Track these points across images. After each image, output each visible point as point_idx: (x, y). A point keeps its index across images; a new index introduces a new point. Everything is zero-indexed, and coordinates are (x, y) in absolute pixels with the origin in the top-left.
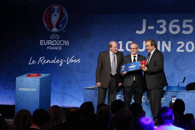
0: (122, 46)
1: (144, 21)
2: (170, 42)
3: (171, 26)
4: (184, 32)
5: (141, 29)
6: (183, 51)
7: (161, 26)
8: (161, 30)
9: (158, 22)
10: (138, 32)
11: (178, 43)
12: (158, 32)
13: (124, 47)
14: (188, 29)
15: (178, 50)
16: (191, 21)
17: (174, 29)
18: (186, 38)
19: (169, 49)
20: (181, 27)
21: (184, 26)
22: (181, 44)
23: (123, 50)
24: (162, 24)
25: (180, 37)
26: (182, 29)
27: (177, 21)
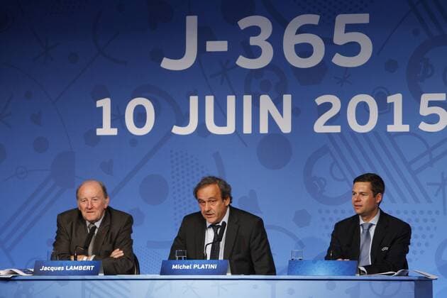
0: (112, 115)
1: (192, 22)
2: (287, 99)
3: (291, 39)
4: (340, 60)
5: (179, 54)
6: (336, 129)
7: (253, 41)
8: (254, 53)
9: (244, 23)
10: (168, 64)
11: (320, 101)
12: (243, 62)
13: (118, 120)
14: (352, 49)
15: (320, 126)
16: (364, 18)
17: (304, 51)
18: (346, 83)
19: (285, 125)
20: (328, 41)
21: (340, 38)
22: (328, 106)
23: (114, 132)
24: (255, 31)
25: (325, 76)
26: (331, 48)
27: (314, 19)
